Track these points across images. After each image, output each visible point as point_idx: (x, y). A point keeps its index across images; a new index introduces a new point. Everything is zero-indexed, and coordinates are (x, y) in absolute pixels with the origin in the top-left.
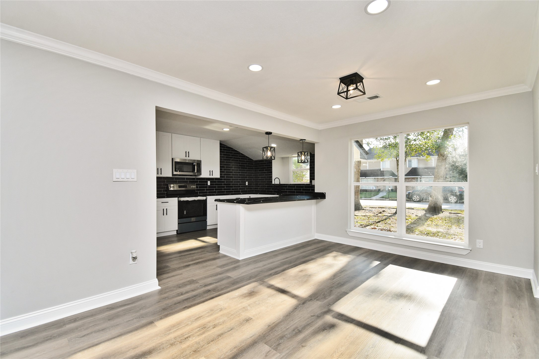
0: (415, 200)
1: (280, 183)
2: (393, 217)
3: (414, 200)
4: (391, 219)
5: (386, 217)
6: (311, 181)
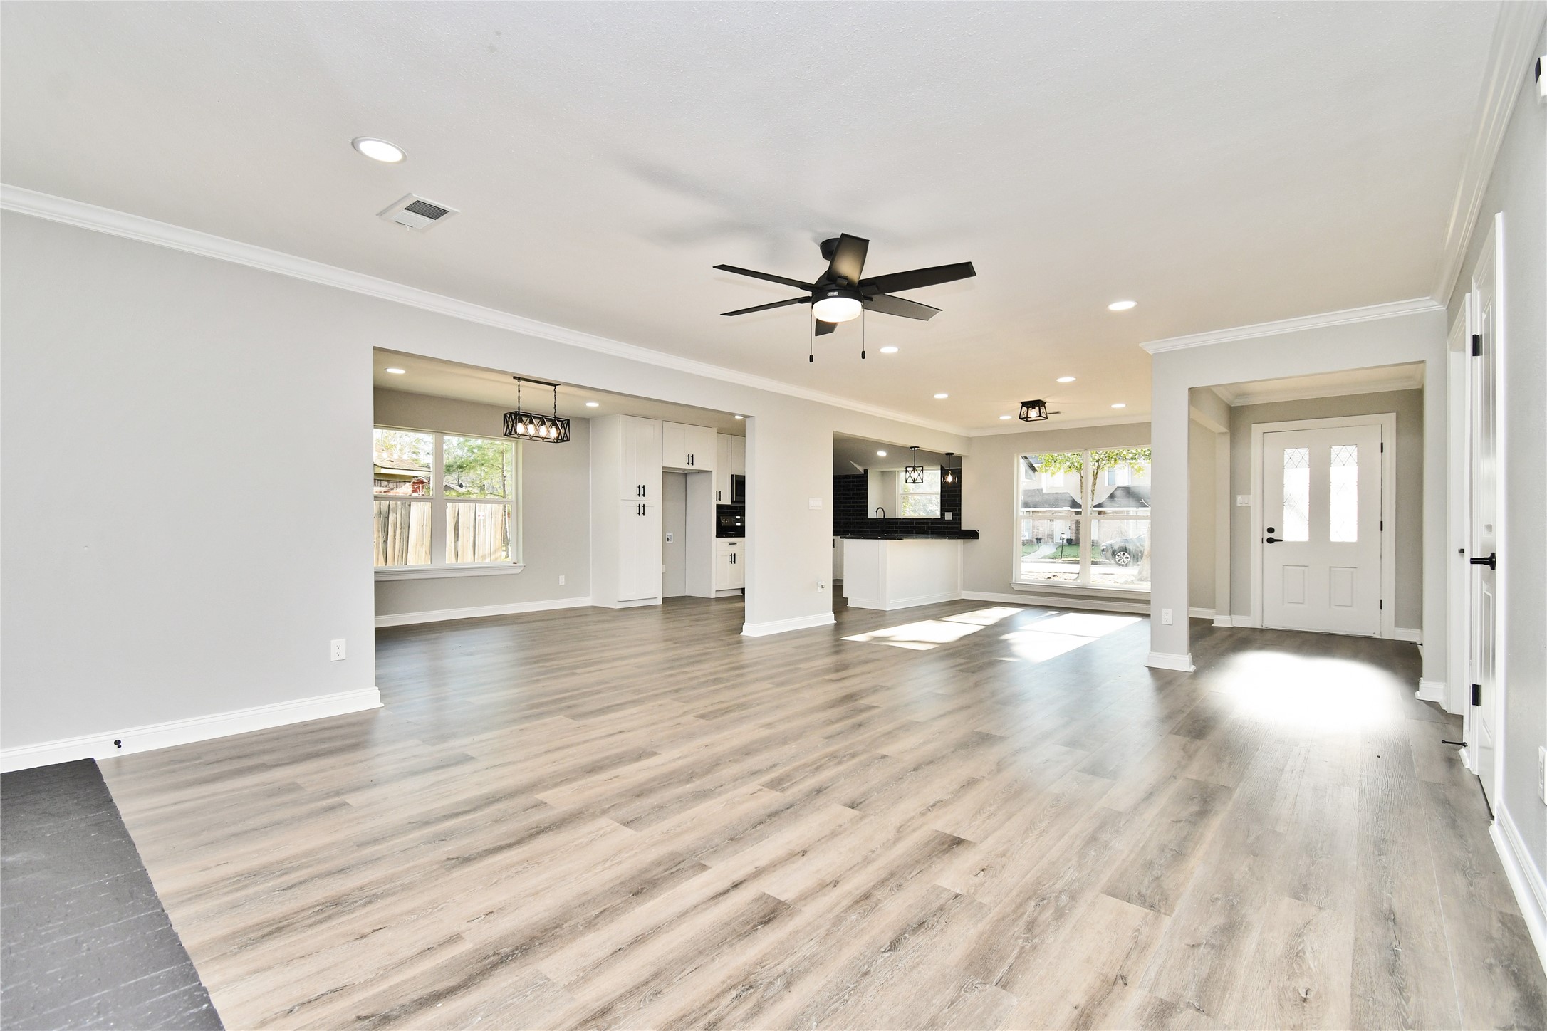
0: (1120, 563)
6: (942, 514)
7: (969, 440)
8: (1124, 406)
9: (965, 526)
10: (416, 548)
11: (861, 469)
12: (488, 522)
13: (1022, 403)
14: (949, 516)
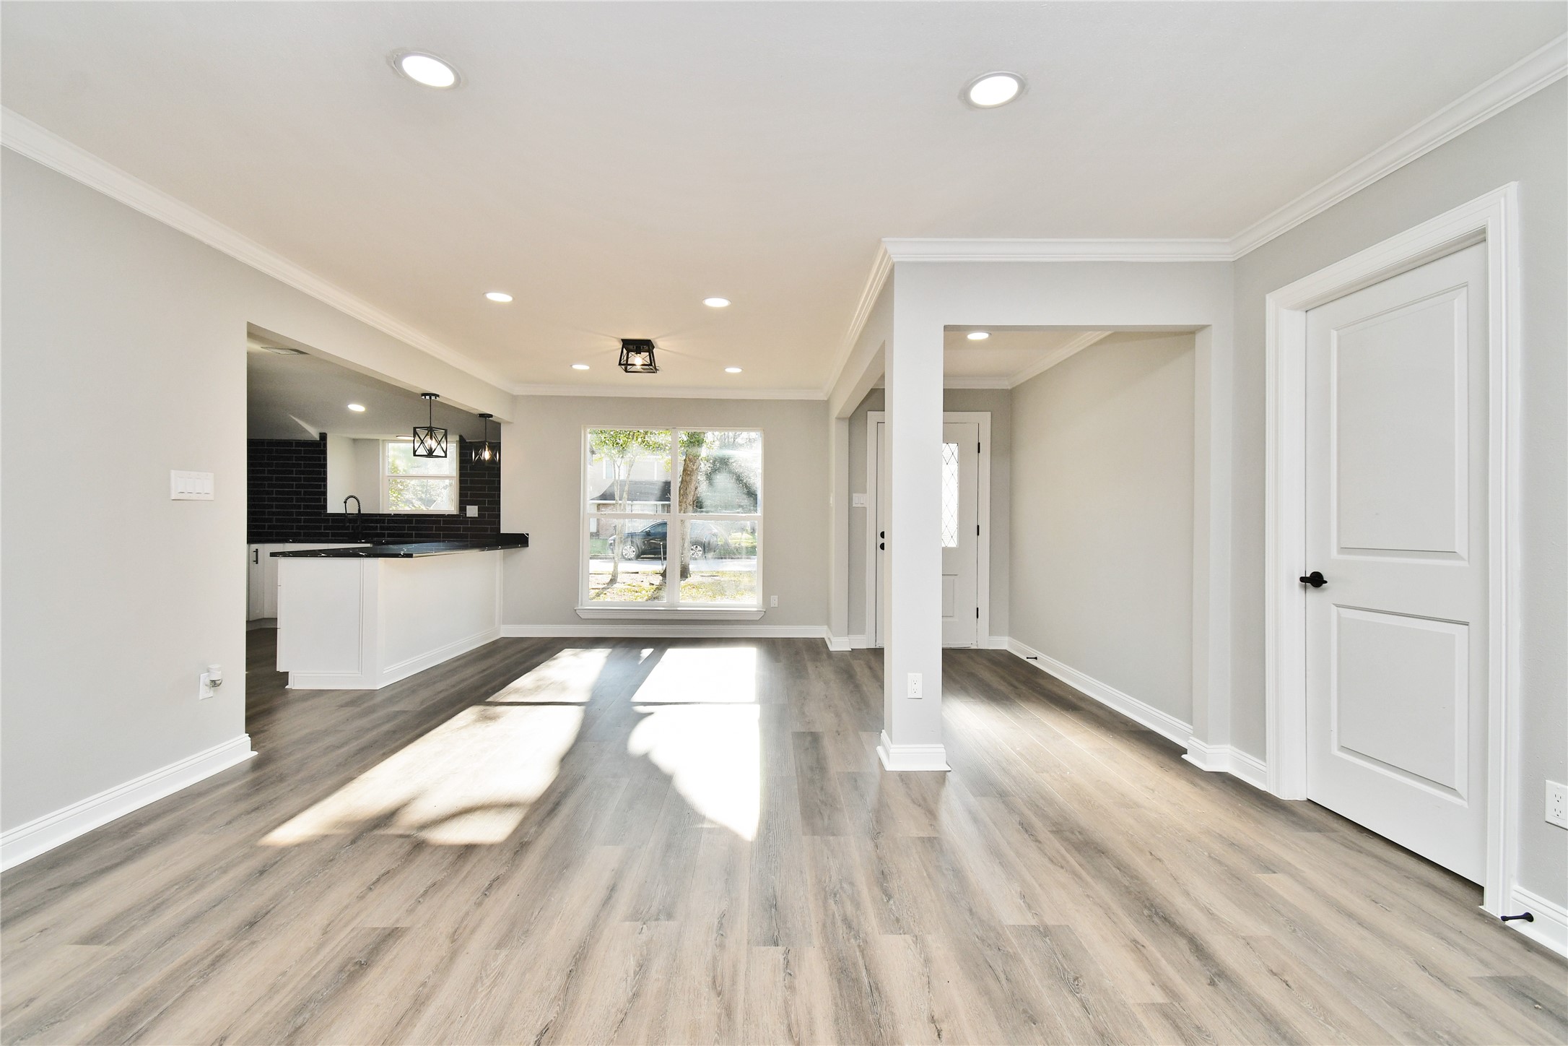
1: (359, 510)
2: (609, 590)
3: (626, 555)
4: (608, 594)
5: (597, 591)
6: (462, 508)
7: (514, 399)
8: (740, 370)
9: (506, 527)
11: (314, 433)
13: (624, 341)
14: (472, 511)
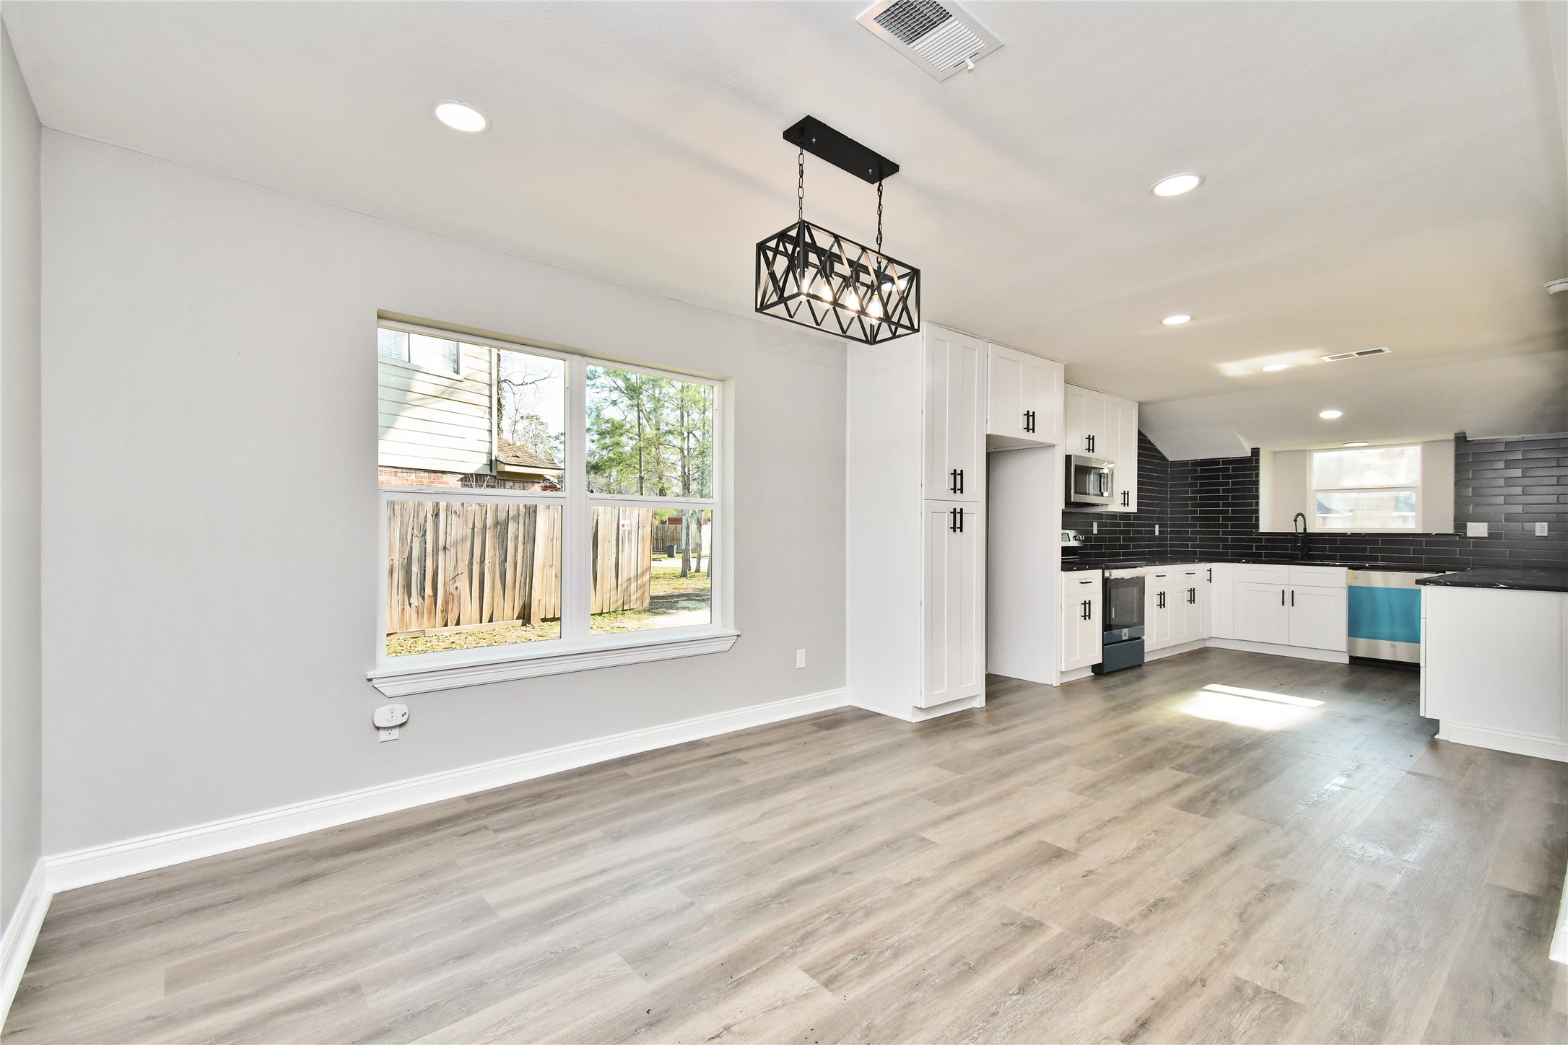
1: (1305, 529)
6: (1460, 524)
10: (543, 570)
11: (1248, 448)
12: (634, 535)
14: (1478, 529)
